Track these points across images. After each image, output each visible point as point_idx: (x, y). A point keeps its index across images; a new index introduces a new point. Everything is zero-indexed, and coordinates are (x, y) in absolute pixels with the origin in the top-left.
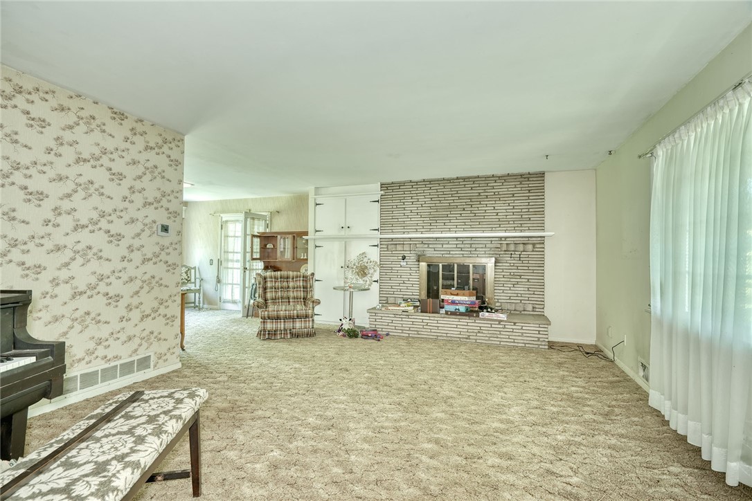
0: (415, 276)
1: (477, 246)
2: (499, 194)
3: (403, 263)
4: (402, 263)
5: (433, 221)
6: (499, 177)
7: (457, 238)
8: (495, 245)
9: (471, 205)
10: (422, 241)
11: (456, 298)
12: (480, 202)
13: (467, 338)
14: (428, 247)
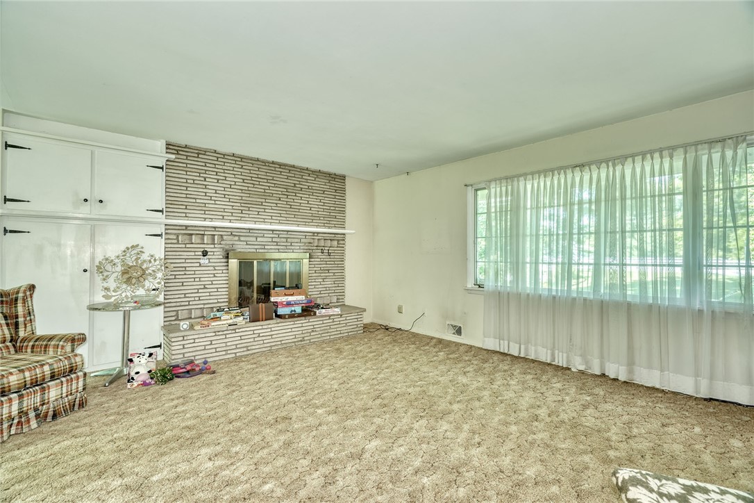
0: (221, 280)
1: (293, 240)
2: (312, 189)
3: (204, 261)
4: (202, 261)
5: (245, 208)
6: (312, 171)
7: (273, 231)
8: (309, 241)
9: (288, 195)
10: (232, 232)
11: (290, 298)
12: (296, 193)
14: (240, 240)
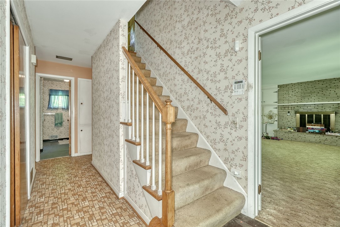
0: (294, 120)
1: (325, 107)
2: (337, 86)
3: (289, 114)
5: (303, 98)
6: (338, 79)
7: (315, 104)
8: (335, 107)
9: (322, 91)
10: (297, 106)
11: (313, 127)
12: (327, 89)
13: (319, 142)
14: (300, 108)
